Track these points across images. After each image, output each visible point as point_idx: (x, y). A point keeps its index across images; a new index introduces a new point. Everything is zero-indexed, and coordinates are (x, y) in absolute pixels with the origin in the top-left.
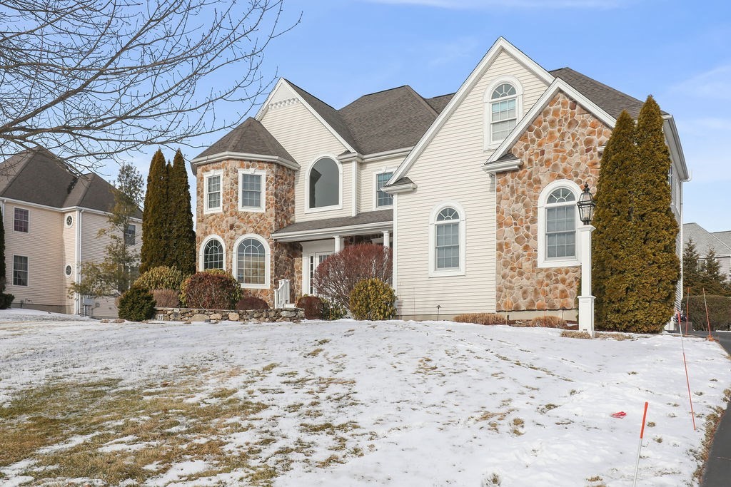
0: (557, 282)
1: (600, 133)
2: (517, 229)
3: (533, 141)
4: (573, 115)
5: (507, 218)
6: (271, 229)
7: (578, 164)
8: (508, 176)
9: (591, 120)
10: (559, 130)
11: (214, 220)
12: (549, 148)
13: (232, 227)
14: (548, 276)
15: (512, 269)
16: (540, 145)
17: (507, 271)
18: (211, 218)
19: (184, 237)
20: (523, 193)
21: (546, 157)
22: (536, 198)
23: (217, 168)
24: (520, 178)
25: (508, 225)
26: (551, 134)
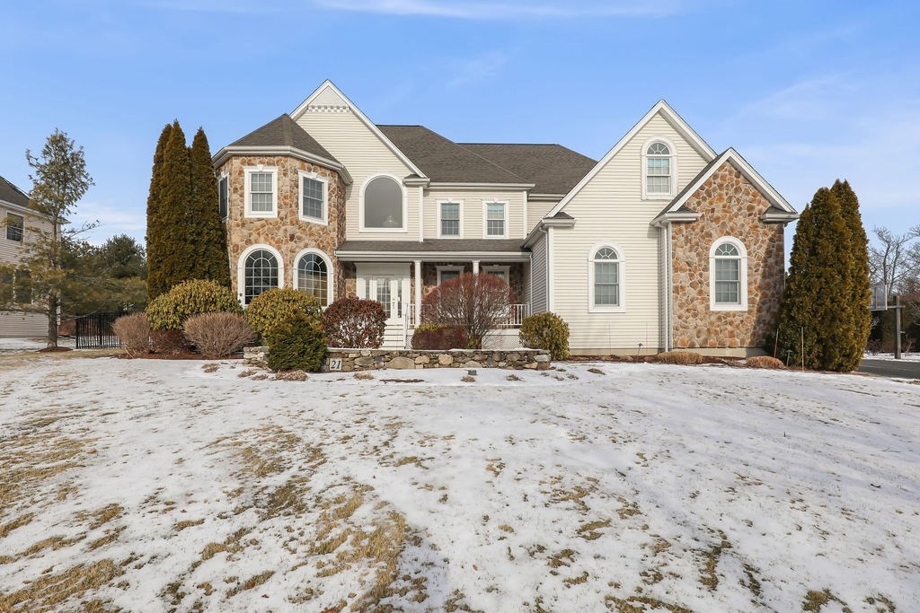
0: (726, 323)
1: (759, 202)
2: (691, 276)
3: (704, 199)
4: (737, 183)
5: (683, 264)
6: (334, 245)
7: (743, 225)
8: (683, 227)
9: (752, 191)
10: (727, 194)
11: (263, 226)
12: (718, 206)
13: (292, 237)
14: (719, 319)
15: (687, 310)
16: (711, 203)
17: (682, 311)
18: (259, 223)
19: (216, 243)
20: (697, 244)
21: (716, 214)
22: (708, 249)
23: (269, 164)
24: (693, 229)
25: (682, 270)
26: (720, 195)
